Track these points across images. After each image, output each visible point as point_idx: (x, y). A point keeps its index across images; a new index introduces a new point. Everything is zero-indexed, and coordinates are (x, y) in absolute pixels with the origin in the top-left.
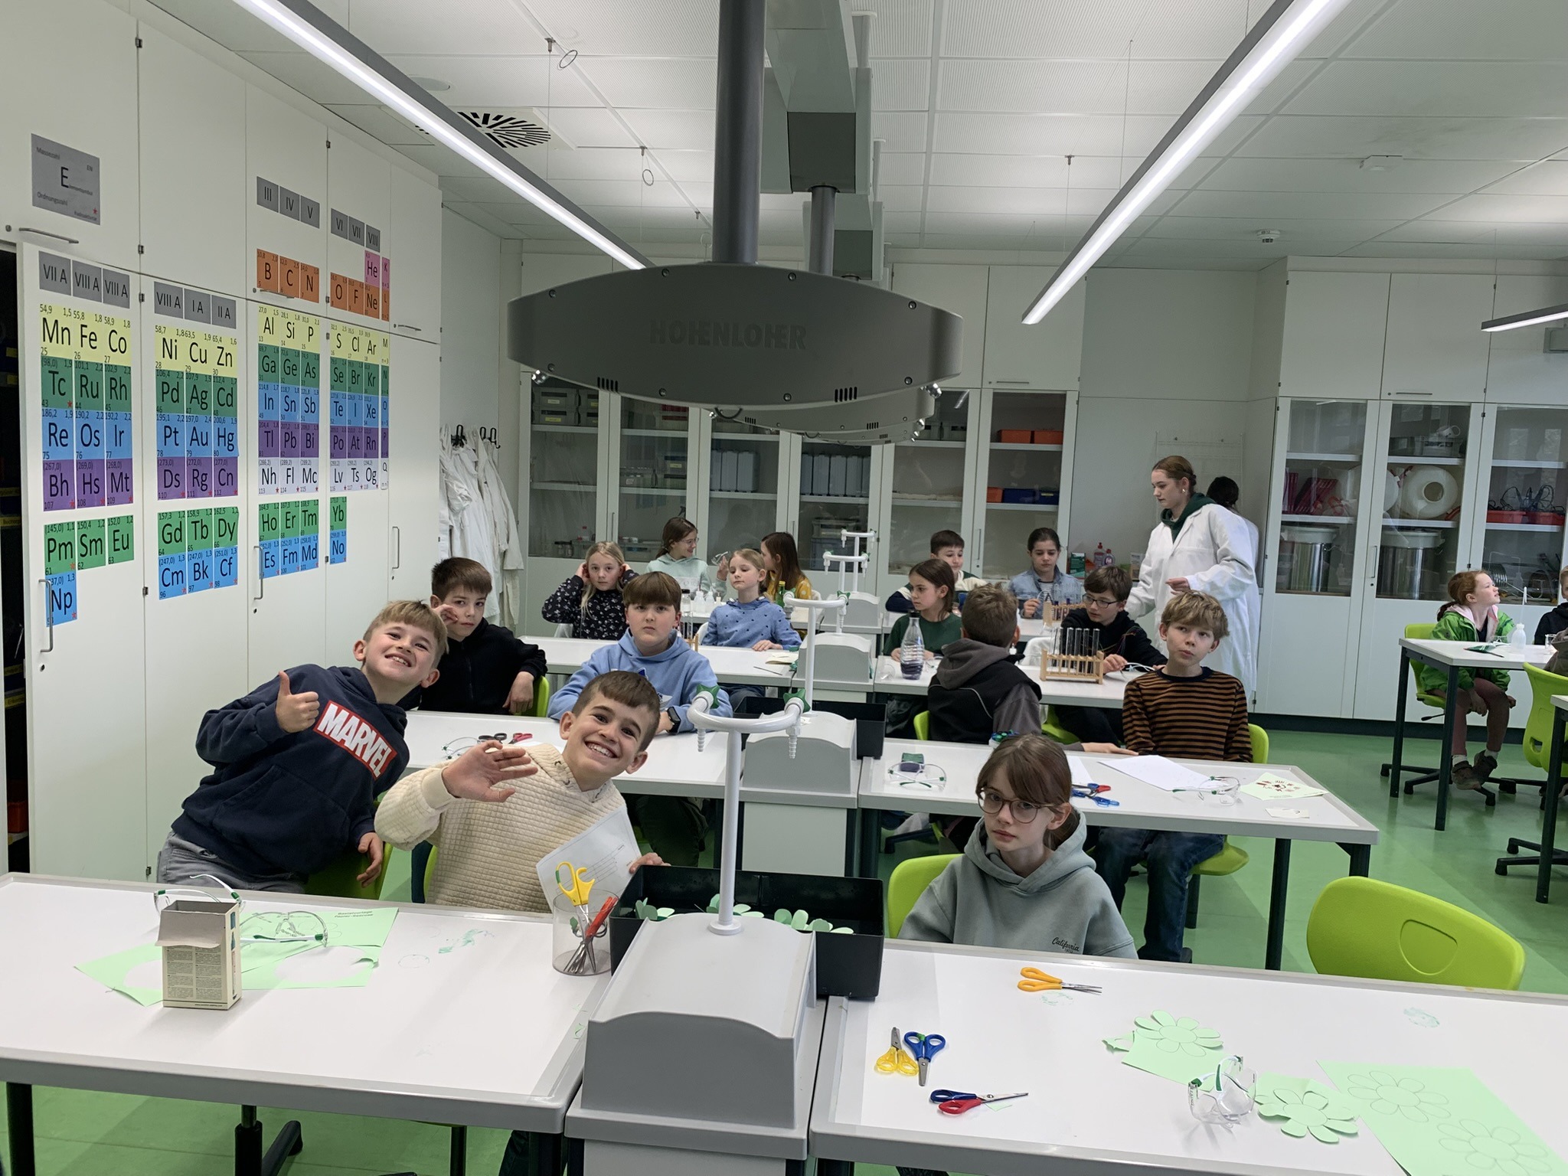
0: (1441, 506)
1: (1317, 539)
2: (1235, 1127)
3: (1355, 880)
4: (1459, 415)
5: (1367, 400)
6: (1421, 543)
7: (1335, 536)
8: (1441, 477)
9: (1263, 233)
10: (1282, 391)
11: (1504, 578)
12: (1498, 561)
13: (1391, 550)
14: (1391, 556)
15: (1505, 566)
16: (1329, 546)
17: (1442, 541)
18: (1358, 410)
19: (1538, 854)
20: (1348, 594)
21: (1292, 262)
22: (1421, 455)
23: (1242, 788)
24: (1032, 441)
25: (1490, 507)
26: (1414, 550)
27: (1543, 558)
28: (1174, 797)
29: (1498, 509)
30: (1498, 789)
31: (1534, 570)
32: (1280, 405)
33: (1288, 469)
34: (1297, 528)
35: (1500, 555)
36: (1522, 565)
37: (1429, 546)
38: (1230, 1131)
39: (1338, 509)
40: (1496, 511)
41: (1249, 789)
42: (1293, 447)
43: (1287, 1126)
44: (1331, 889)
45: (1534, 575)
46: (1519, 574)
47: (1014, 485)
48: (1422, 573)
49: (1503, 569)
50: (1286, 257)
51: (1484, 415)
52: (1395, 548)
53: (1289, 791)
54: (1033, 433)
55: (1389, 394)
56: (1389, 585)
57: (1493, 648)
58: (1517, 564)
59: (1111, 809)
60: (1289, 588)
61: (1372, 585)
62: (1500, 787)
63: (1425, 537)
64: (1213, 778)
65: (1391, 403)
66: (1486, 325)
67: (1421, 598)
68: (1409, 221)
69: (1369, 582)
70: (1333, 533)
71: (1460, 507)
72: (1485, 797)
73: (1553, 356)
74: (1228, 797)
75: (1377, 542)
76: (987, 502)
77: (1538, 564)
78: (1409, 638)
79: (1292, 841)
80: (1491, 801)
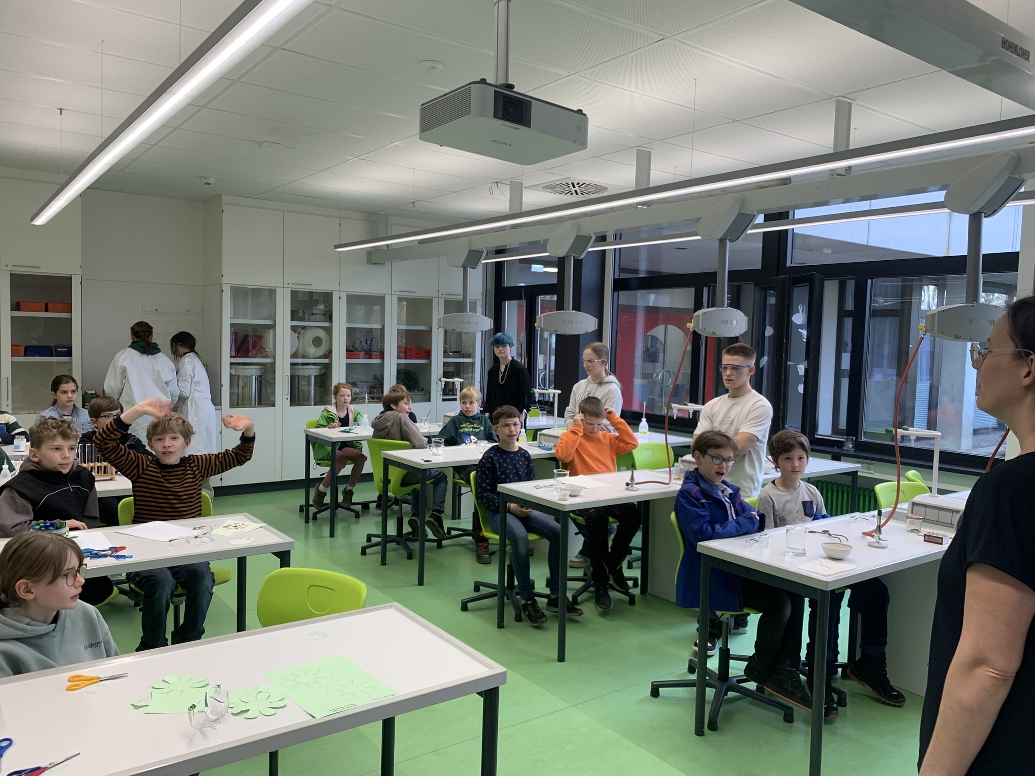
0: (322, 350)
1: (253, 372)
2: (218, 726)
3: (283, 570)
4: (327, 297)
5: (276, 287)
6: (313, 372)
7: (264, 370)
8: (322, 334)
9: (205, 178)
10: (224, 280)
11: (357, 390)
12: (354, 380)
13: (297, 377)
14: (297, 381)
15: (357, 383)
16: (260, 377)
17: (324, 371)
18: (272, 293)
19: (380, 539)
20: (274, 405)
21: (225, 198)
22: (309, 321)
23: (214, 532)
24: (47, 311)
25: (347, 350)
26: (309, 377)
27: (375, 377)
28: (171, 545)
29: (352, 351)
30: (361, 508)
31: (372, 384)
32: (224, 288)
33: (233, 329)
34: (241, 367)
35: (355, 377)
36: (366, 382)
37: (317, 374)
38: (215, 729)
39: (264, 354)
40: (351, 352)
41: (219, 531)
42: (235, 315)
43: (248, 715)
44: (269, 579)
45: (373, 387)
46: (365, 387)
47: (35, 343)
48: (315, 390)
49: (356, 384)
50: (221, 195)
51: (340, 298)
52: (298, 376)
53: (243, 528)
54: (46, 305)
55: (288, 284)
56: (296, 399)
57: (353, 429)
58: (364, 382)
59: (127, 561)
60: (238, 405)
61: (287, 399)
62: (362, 507)
63: (315, 368)
64: (195, 529)
65: (290, 289)
66: (337, 247)
67: (315, 404)
68: (291, 182)
69: (285, 397)
70: (262, 369)
71: (331, 351)
72: (354, 514)
73: (372, 266)
74: (205, 539)
75: (288, 372)
76: (12, 356)
77: (373, 381)
78: (309, 428)
79: (247, 557)
80: (357, 516)
